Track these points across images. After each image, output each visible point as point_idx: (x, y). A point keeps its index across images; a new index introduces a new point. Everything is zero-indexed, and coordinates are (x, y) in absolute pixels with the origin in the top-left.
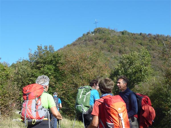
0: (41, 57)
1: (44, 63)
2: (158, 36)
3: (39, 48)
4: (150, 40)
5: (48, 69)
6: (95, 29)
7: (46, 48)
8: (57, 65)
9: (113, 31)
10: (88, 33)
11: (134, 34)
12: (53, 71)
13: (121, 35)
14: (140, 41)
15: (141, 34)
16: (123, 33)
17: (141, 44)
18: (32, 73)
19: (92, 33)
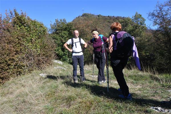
0: (58, 26)
1: (61, 30)
2: (118, 17)
3: (57, 21)
4: (114, 20)
5: (64, 34)
6: (83, 14)
7: (61, 21)
8: (70, 31)
9: (93, 15)
10: (79, 17)
11: (105, 17)
12: (68, 35)
13: (98, 17)
14: (108, 20)
15: (109, 16)
16: (98, 16)
17: (109, 22)
18: (54, 37)
19: (81, 16)
